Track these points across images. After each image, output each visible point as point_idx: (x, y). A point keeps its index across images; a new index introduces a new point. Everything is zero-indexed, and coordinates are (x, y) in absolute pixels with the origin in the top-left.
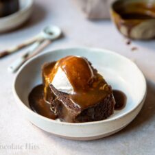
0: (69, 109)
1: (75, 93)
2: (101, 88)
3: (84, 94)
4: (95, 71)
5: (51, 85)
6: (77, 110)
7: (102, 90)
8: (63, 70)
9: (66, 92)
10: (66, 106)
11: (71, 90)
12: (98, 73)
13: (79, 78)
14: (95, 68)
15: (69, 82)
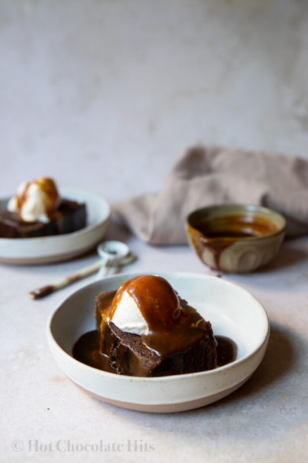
0: (140, 358)
1: (151, 333)
2: (193, 325)
3: (166, 334)
4: (184, 302)
5: (112, 324)
6: (155, 358)
7: (194, 328)
8: (131, 295)
9: (136, 332)
10: (136, 353)
11: (144, 328)
12: (189, 304)
13: (157, 307)
14: (182, 298)
15: (140, 315)
